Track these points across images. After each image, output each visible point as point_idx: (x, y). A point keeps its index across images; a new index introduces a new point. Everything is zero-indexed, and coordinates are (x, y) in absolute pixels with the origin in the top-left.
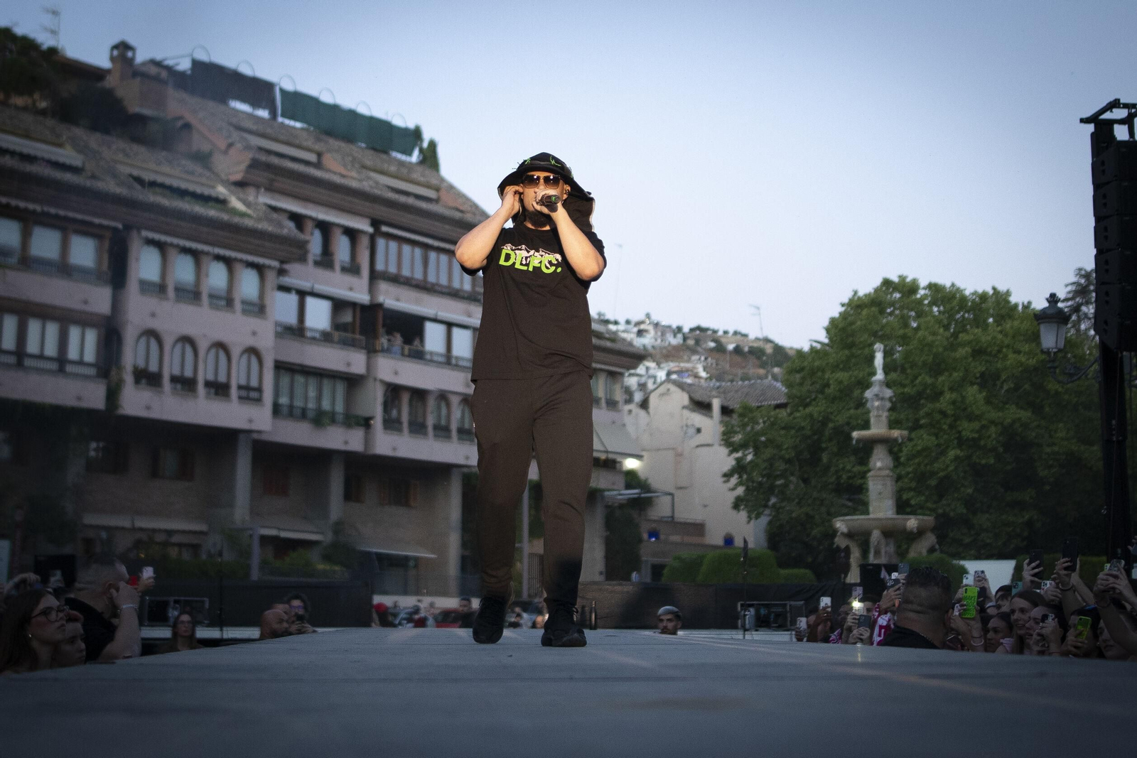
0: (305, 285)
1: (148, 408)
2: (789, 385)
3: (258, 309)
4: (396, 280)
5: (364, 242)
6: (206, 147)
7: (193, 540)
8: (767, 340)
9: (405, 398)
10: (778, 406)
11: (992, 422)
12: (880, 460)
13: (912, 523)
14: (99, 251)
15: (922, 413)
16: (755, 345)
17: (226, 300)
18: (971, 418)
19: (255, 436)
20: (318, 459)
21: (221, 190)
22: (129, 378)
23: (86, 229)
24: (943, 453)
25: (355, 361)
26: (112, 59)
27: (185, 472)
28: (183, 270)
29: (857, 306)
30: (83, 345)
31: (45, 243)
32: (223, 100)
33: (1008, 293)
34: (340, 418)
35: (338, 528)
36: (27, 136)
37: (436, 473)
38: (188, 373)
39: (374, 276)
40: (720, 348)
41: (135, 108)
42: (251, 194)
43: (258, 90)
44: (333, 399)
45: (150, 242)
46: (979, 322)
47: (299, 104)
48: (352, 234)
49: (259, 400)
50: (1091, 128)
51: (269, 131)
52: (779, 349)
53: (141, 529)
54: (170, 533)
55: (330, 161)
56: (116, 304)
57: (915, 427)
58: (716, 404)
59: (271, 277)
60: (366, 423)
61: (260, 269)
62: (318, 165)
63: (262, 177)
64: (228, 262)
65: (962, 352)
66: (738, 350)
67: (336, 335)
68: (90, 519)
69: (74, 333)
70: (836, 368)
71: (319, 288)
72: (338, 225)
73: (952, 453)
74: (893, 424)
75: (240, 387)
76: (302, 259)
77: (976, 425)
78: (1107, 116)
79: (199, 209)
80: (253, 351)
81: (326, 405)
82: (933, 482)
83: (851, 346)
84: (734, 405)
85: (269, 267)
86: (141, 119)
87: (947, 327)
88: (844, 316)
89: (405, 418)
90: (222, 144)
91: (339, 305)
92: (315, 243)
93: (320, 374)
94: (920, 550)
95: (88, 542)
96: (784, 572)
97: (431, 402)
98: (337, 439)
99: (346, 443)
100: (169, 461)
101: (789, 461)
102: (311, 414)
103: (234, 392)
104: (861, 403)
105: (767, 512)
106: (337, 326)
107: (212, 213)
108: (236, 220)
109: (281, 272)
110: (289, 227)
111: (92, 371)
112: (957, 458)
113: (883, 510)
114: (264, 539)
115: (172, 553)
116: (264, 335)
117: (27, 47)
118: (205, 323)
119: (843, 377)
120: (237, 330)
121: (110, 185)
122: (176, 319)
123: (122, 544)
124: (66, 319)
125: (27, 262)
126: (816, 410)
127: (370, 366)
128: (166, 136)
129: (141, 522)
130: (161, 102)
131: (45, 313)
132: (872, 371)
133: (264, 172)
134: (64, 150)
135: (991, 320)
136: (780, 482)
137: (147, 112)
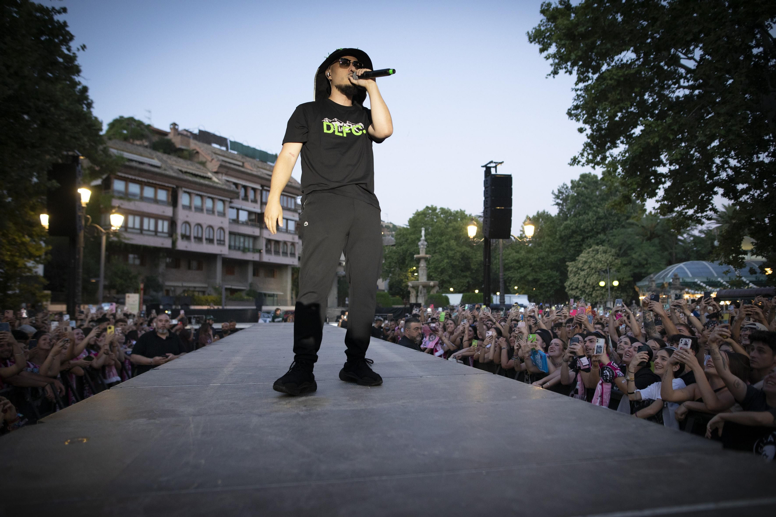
0: (239, 206)
1: (186, 247)
2: (396, 239)
3: (223, 214)
5: (258, 193)
6: (204, 160)
7: (201, 289)
8: (391, 223)
9: (273, 243)
10: (393, 246)
11: (458, 251)
12: (423, 264)
13: (432, 283)
14: (168, 195)
15: (437, 248)
16: (387, 225)
17: (212, 212)
18: (452, 250)
19: (223, 256)
20: (243, 263)
21: (210, 175)
22: (179, 237)
23: (163, 187)
24: (443, 261)
25: (256, 231)
26: (171, 129)
27: (199, 268)
28: (197, 201)
29: (418, 214)
30: (163, 226)
31: (149, 192)
32: (210, 143)
33: (465, 211)
34: (251, 250)
35: (251, 285)
36: (141, 155)
37: (281, 267)
38: (200, 235)
39: (262, 204)
41: (179, 146)
42: (220, 176)
43: (222, 141)
44: (249, 243)
45: (185, 192)
46: (456, 220)
47: (236, 145)
48: (254, 190)
49: (224, 244)
50: (484, 169)
51: (226, 155)
52: (394, 226)
53: (185, 287)
54: (195, 287)
55: (247, 165)
56: (174, 212)
57: (435, 252)
59: (227, 204)
60: (260, 251)
61: (223, 201)
62: (243, 166)
63: (224, 170)
64: (212, 199)
65: (450, 229)
67: (250, 223)
68: (168, 283)
69: (160, 222)
70: (411, 234)
71: (244, 207)
72: (250, 187)
73: (446, 261)
74: (426, 253)
75: (217, 240)
76: (238, 198)
77: (453, 252)
78: (489, 165)
79: (202, 181)
80: (221, 228)
81: (246, 245)
82: (439, 270)
83: (415, 227)
85: (227, 201)
86: (181, 150)
87: (445, 221)
88: (414, 217)
89: (273, 250)
90: (210, 159)
91: (250, 213)
92: (242, 192)
93: (245, 236)
94: (434, 292)
95: (167, 291)
97: (281, 245)
98: (250, 256)
99: (253, 258)
100: (194, 264)
101: (396, 263)
102: (241, 248)
103: (215, 242)
104: (417, 246)
105: (389, 278)
106: (250, 220)
107: (206, 182)
108: (215, 185)
109: (231, 202)
110: (233, 187)
111: (167, 235)
112: (447, 262)
113: (423, 279)
114: (227, 289)
115: (196, 294)
116: (225, 223)
117: (140, 124)
118: (205, 219)
119: (413, 237)
120: (216, 221)
121: (171, 173)
122: (195, 218)
123: (179, 292)
124: (157, 218)
125: (142, 199)
126: (404, 247)
127: (261, 233)
128: (190, 156)
129: (185, 284)
130: (188, 144)
131: (150, 216)
132: (421, 236)
133: (224, 169)
134: (154, 160)
135: (459, 219)
136: (393, 269)
137: (183, 147)
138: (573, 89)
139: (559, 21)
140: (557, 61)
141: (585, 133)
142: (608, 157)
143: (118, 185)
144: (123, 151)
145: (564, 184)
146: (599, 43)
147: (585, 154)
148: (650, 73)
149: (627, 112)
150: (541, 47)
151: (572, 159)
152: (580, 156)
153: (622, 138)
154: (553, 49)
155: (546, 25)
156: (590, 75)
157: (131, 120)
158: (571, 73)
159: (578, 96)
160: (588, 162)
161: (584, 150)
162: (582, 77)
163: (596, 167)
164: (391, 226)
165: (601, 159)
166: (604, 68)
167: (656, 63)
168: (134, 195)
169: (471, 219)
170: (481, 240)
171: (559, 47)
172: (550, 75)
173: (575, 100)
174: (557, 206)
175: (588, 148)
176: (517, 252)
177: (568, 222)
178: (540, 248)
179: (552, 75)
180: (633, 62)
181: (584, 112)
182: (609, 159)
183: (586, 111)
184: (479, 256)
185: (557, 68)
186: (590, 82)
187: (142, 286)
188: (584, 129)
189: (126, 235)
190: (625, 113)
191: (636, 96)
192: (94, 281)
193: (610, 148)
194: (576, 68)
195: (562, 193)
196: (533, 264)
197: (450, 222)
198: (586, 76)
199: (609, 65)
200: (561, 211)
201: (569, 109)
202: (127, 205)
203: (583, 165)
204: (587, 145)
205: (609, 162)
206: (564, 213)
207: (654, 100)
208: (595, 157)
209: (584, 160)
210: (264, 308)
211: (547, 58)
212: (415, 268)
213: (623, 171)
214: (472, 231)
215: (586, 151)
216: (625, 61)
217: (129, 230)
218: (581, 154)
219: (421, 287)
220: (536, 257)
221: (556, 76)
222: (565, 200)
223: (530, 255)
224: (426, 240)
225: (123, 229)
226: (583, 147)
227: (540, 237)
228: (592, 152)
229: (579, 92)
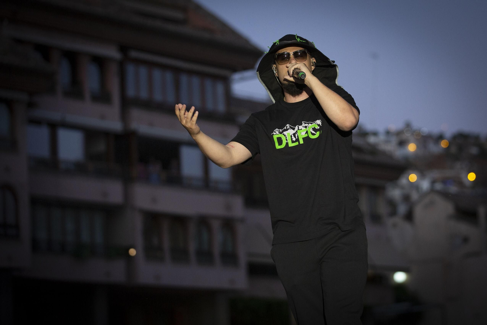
0: (56, 116)
5: (113, 70)
9: (165, 225)
48: (100, 61)
49: (16, 238)
58: (482, 212)
59: (21, 111)
60: (125, 253)
71: (71, 118)
72: (85, 54)
76: (52, 90)
81: (85, 237)
89: (167, 244)
91: (91, 135)
92: (63, 72)
97: (192, 229)
106: (91, 156)
109: (31, 105)
116: (17, 171)
127: (127, 195)
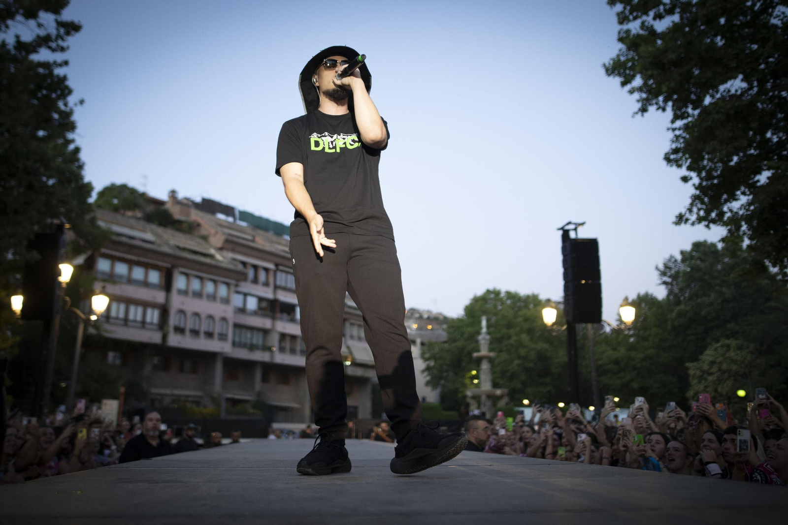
0: (247, 291)
1: (180, 343)
2: (448, 333)
3: (226, 301)
4: (285, 289)
6: (206, 234)
7: (195, 399)
8: (441, 314)
9: (288, 339)
10: (445, 342)
11: (532, 349)
12: (485, 366)
13: (498, 392)
14: (161, 277)
15: (504, 345)
16: (435, 316)
17: (213, 297)
18: (524, 347)
19: (225, 356)
20: (250, 365)
21: (212, 251)
22: (171, 330)
23: (155, 267)
24: (512, 362)
25: (267, 323)
26: (169, 197)
27: (194, 371)
28: (196, 285)
29: (476, 300)
30: (153, 316)
31: (138, 273)
32: (214, 213)
34: (260, 347)
35: (259, 394)
36: (132, 228)
38: (197, 328)
39: (276, 287)
40: (421, 317)
41: (177, 217)
42: (225, 253)
43: (228, 210)
44: (258, 339)
45: (182, 273)
46: (526, 307)
47: (245, 216)
48: (267, 270)
50: (561, 232)
51: (233, 227)
52: (445, 317)
53: (175, 394)
54: (188, 396)
55: (258, 239)
57: (501, 351)
58: (418, 341)
59: (232, 288)
61: (228, 284)
62: (253, 241)
63: (231, 246)
64: (215, 282)
65: (519, 320)
66: (429, 318)
67: (260, 312)
68: (154, 390)
69: (149, 311)
70: (468, 326)
71: (253, 292)
73: (516, 362)
74: (491, 350)
75: (218, 334)
76: (246, 280)
77: (526, 350)
78: (566, 228)
79: (203, 259)
80: (224, 319)
81: (255, 341)
82: (508, 374)
83: (474, 317)
84: (426, 341)
85: (232, 284)
86: (179, 222)
87: (513, 309)
88: (471, 305)
89: (288, 348)
90: (213, 232)
91: (261, 299)
92: (251, 273)
93: (251, 328)
94: (502, 402)
95: (153, 401)
96: (445, 413)
98: (259, 356)
99: (263, 357)
100: (188, 365)
101: (449, 366)
102: (248, 345)
103: (216, 336)
104: (477, 341)
105: (440, 387)
106: (260, 308)
107: (208, 261)
108: (218, 264)
109: (237, 286)
110: (240, 267)
111: (154, 327)
112: (518, 364)
113: (487, 387)
114: (228, 400)
115: (188, 405)
116: (228, 312)
117: (133, 191)
118: (204, 307)
119: (471, 329)
120: (217, 310)
121: (166, 249)
122: (192, 305)
123: (167, 401)
124: (146, 305)
125: (130, 281)
126: (459, 344)
127: (273, 325)
128: (190, 228)
129: (177, 392)
130: (188, 214)
131: (137, 302)
132: (481, 328)
133: (231, 244)
134: (147, 234)
135: (531, 306)
136: (445, 374)
137: (182, 218)
138: (668, 129)
139: (642, 49)
140: (644, 95)
141: (690, 183)
142: (726, 213)
143: (103, 265)
144: (112, 223)
145: (672, 257)
146: (697, 72)
147: (695, 210)
148: (770, 106)
149: (745, 155)
150: (622, 79)
151: (677, 217)
152: (688, 212)
153: (743, 189)
154: (638, 81)
155: (627, 55)
156: (690, 110)
157: (124, 187)
158: (664, 110)
159: (677, 137)
160: (700, 220)
161: (692, 204)
162: (679, 113)
163: (711, 225)
164: (441, 317)
165: (717, 215)
166: (708, 100)
167: (776, 93)
168: (121, 277)
169: (548, 302)
170: (562, 326)
171: (646, 79)
172: (637, 113)
173: (673, 142)
174: (663, 287)
175: (697, 201)
176: (614, 349)
177: (682, 307)
178: (646, 344)
179: (640, 113)
180: (744, 92)
181: (687, 156)
182: (728, 215)
183: (689, 154)
184: (562, 356)
185: (645, 105)
186: (690, 119)
187: (122, 390)
188: (689, 178)
189: (108, 327)
190: (743, 157)
191: (755, 134)
192: (63, 385)
193: (726, 201)
194: (670, 104)
195: (670, 268)
196: (638, 365)
197: (520, 309)
198: (685, 112)
199: (712, 96)
200: (670, 293)
201: (666, 154)
202: (111, 288)
203: (693, 224)
204: (695, 198)
205: (729, 218)
206: (676, 296)
207: (780, 138)
208: (708, 212)
209: (693, 217)
210: (276, 426)
211: (631, 92)
212: (474, 372)
213: (749, 230)
214: (549, 316)
215: (696, 205)
216: (733, 91)
217: (111, 321)
218: (688, 209)
219: (483, 398)
220: (641, 355)
221: (646, 114)
222: (675, 277)
223: (633, 354)
224: (488, 333)
225: (104, 319)
226: (689, 201)
227: (645, 329)
228: (704, 207)
229: (677, 133)
